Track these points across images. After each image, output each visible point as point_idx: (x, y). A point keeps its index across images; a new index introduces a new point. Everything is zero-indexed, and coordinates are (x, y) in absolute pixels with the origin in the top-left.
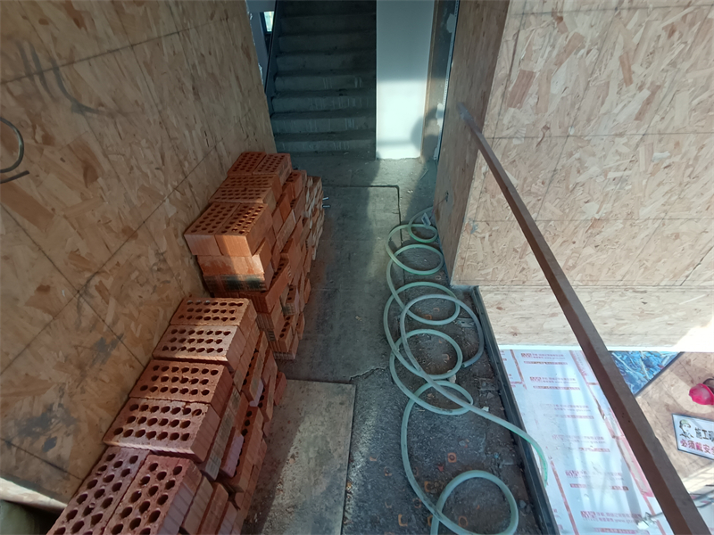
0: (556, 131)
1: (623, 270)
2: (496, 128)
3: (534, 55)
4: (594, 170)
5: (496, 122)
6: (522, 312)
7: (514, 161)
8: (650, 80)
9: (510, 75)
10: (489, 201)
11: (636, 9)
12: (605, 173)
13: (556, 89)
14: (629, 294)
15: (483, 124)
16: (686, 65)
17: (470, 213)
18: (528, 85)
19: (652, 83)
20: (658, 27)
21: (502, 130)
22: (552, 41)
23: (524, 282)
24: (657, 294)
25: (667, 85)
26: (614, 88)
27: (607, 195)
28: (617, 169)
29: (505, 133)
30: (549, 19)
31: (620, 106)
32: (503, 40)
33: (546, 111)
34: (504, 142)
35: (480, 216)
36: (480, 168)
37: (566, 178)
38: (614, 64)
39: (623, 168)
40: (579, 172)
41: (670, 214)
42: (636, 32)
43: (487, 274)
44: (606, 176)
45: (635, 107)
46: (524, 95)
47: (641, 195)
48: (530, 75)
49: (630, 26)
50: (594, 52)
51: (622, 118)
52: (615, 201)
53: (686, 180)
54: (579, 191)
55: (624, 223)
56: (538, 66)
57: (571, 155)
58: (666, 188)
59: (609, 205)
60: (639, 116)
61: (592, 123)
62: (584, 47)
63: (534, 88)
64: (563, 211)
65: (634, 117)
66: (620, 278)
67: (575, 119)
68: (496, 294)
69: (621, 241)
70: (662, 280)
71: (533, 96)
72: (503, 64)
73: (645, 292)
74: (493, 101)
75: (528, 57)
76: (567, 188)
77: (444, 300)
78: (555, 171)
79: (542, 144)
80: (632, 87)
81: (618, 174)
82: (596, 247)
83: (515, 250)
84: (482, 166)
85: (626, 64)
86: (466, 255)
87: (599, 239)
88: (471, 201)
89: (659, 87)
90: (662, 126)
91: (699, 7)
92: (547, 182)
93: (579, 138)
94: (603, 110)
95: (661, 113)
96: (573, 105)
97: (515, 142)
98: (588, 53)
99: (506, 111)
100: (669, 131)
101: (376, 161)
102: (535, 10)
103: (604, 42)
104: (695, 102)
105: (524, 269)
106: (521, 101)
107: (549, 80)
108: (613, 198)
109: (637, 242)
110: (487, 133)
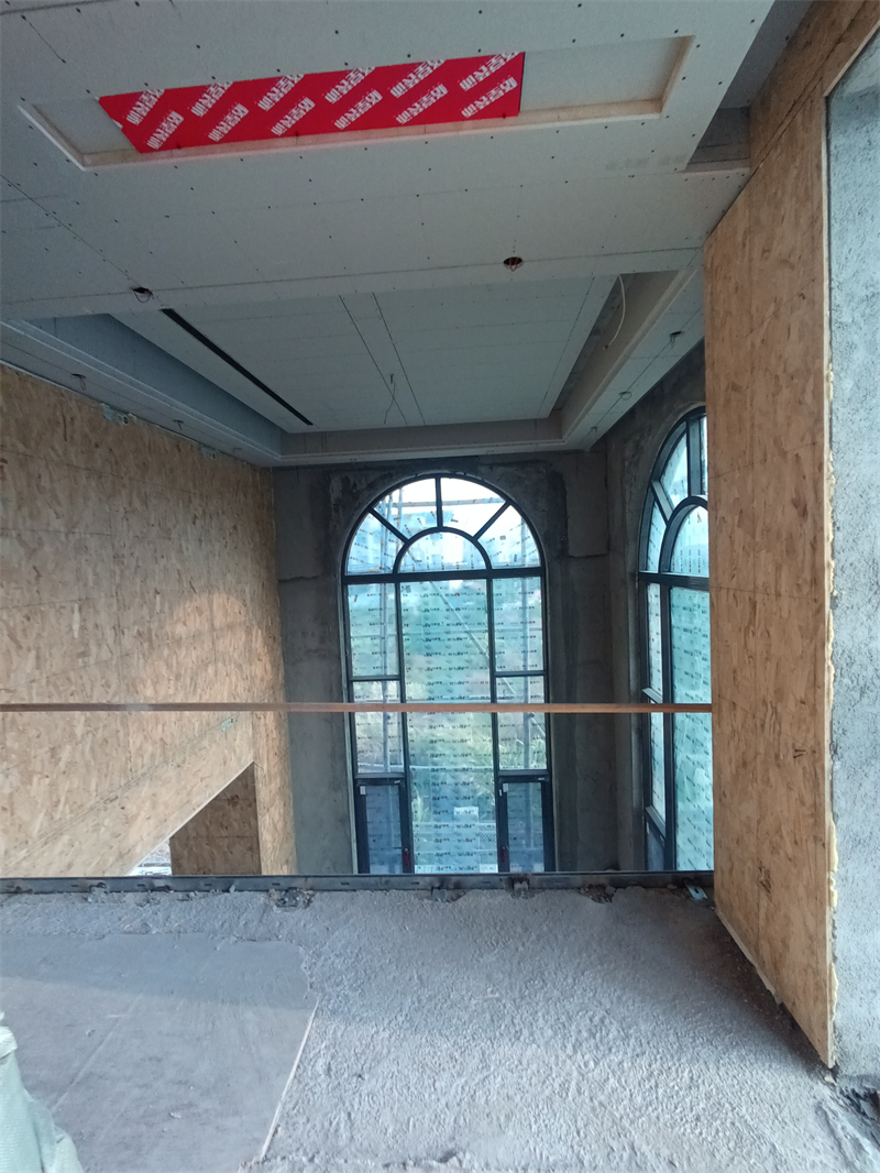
1: (93, 787)
8: (31, 645)
14: (110, 806)
19: (34, 646)
20: (20, 617)
23: (27, 842)
24: (125, 795)
25: (41, 645)
26: (14, 654)
27: (48, 726)
37: (14, 722)
45: (32, 661)
49: (5, 617)
51: (28, 670)
52: (56, 728)
54: (28, 731)
55: (71, 744)
59: (54, 733)
65: (35, 668)
66: (94, 794)
69: (78, 760)
70: (120, 781)
73: (117, 797)
80: (24, 650)
85: (13, 638)
87: (62, 765)
89: (39, 648)
90: (54, 670)
91: (35, 605)
93: (8, 690)
95: (48, 662)
100: (59, 672)
104: (62, 652)
105: (20, 826)
109: (87, 756)
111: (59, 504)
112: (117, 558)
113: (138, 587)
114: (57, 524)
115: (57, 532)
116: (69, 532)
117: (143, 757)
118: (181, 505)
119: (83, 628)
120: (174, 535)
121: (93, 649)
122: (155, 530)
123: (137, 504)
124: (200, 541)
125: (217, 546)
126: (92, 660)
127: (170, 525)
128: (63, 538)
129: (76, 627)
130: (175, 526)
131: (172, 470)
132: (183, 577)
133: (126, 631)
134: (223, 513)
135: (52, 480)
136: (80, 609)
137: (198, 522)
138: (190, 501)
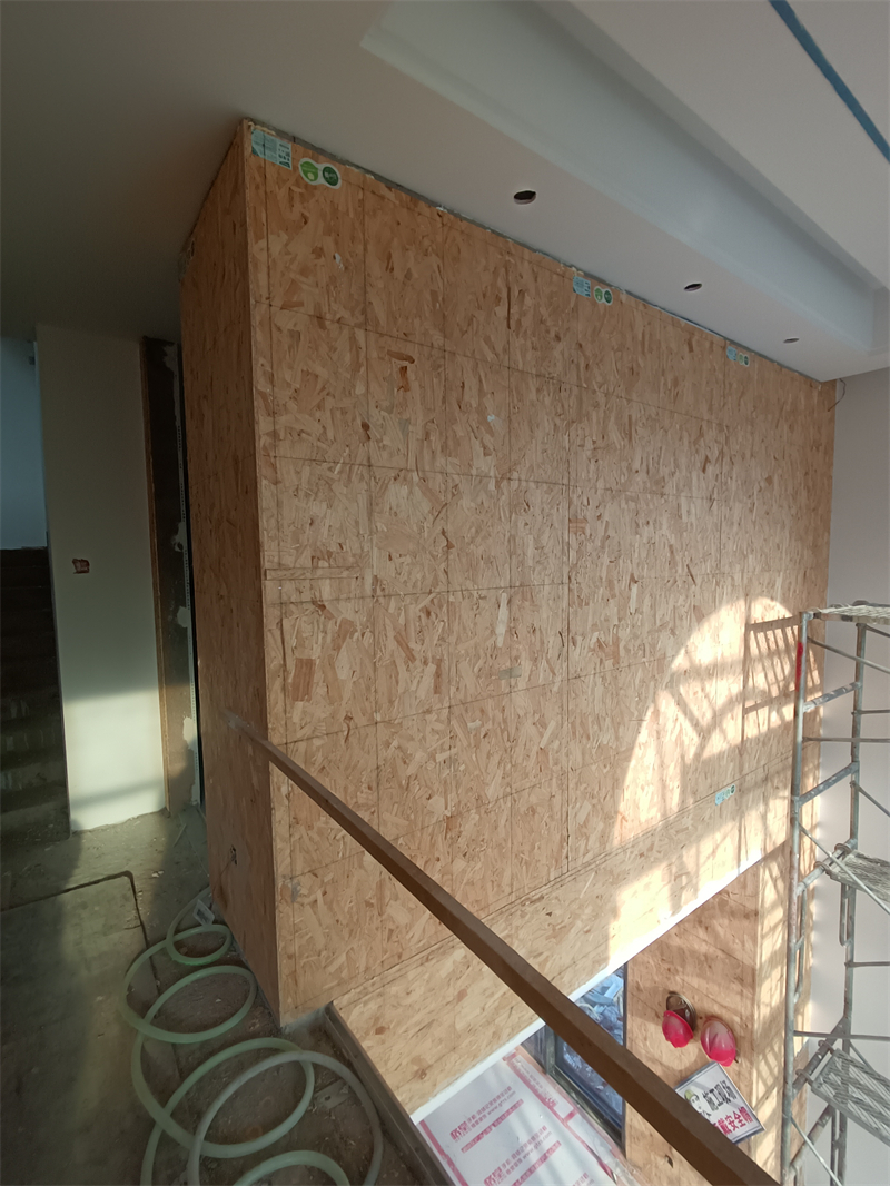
0: (360, 720)
1: (506, 877)
2: (286, 730)
3: (307, 642)
4: (419, 756)
5: (283, 722)
6: (417, 1018)
7: (324, 767)
8: (429, 655)
9: (285, 665)
10: (305, 836)
11: (390, 596)
12: (432, 757)
13: (343, 673)
14: (529, 908)
15: (266, 728)
16: (453, 639)
17: (282, 865)
18: (311, 673)
19: (433, 657)
20: (414, 610)
21: (295, 731)
22: (321, 627)
23: (400, 956)
24: (554, 894)
25: (445, 657)
26: (402, 668)
27: (445, 782)
28: (443, 750)
29: (299, 735)
30: (312, 607)
31: (415, 682)
32: (265, 630)
33: (341, 698)
34: (302, 746)
35: (300, 866)
36: (279, 789)
37: (394, 773)
38: (392, 644)
39: (447, 747)
40: (405, 763)
41: (514, 786)
42: (399, 615)
43: (340, 969)
44: (435, 760)
45: (428, 681)
46: (309, 685)
47: (477, 773)
48: (310, 663)
49: (391, 610)
50: (368, 634)
51: (422, 694)
52: (457, 788)
53: (508, 745)
54: (415, 788)
55: (478, 812)
56: (315, 653)
57: (388, 745)
58: (496, 759)
59: (454, 794)
60: (437, 690)
61: (396, 703)
62: (356, 631)
63: (318, 676)
64: (408, 819)
65: (432, 691)
66: (508, 890)
67: (376, 703)
68: (365, 1003)
69: (486, 837)
70: (548, 873)
71: (321, 684)
72: (273, 654)
73: (542, 897)
74: (273, 697)
75: (301, 644)
76: (400, 786)
77: (278, 1068)
78: (378, 768)
79: (350, 738)
80: (417, 662)
81: (446, 755)
82: (465, 855)
83: (369, 904)
84: (281, 784)
85: (401, 641)
86: (294, 948)
87: (462, 842)
88: (278, 844)
89: (440, 660)
90: (461, 696)
91: (439, 593)
92: (374, 785)
93: (389, 723)
94: (400, 690)
95: (454, 683)
96: (368, 688)
97: (317, 742)
98: (363, 636)
99: (292, 708)
100: (469, 700)
101: (71, 838)
102: (293, 600)
103: (373, 625)
104: (476, 669)
105: (391, 931)
106: (307, 692)
107: (332, 665)
108: (454, 784)
109: (502, 832)
110: (276, 738)
111: (490, 431)
112: (575, 522)
113: (604, 568)
114: (485, 465)
115: (482, 477)
116: (504, 477)
117: (587, 838)
118: (686, 441)
119: (512, 632)
120: (670, 489)
121: (526, 665)
122: (640, 478)
123: (615, 436)
124: (711, 499)
125: (738, 509)
126: (522, 684)
127: (664, 471)
128: (492, 486)
129: (501, 629)
130: (673, 474)
131: (676, 383)
132: (678, 558)
133: (579, 639)
134: (752, 455)
135: (481, 393)
136: (509, 602)
137: (710, 469)
138: (701, 435)
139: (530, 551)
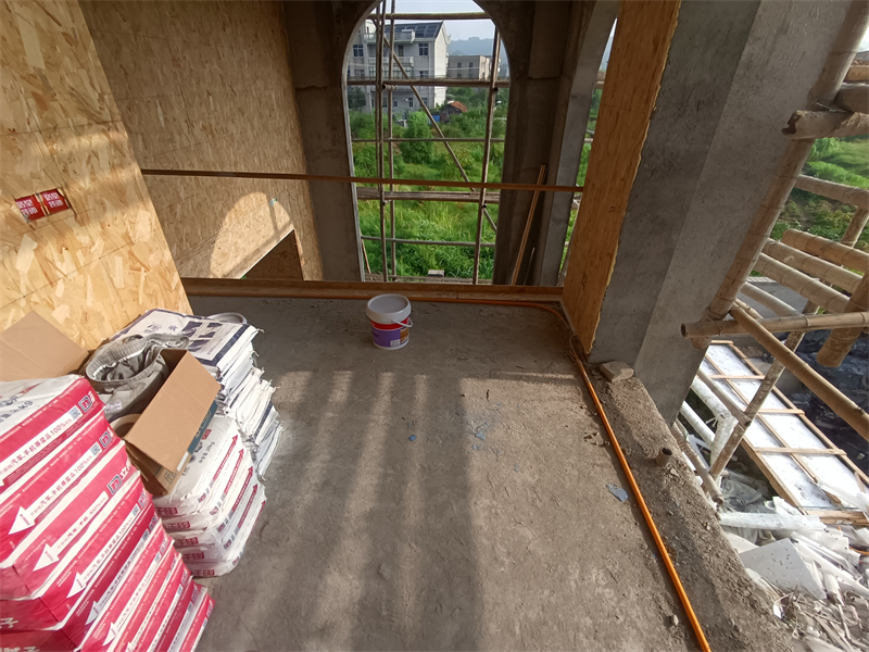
113: (195, 88)
115: (127, 34)
116: (136, 35)
119: (166, 120)
120: (211, 42)
121: (177, 137)
122: (197, 36)
126: (178, 146)
127: (206, 31)
129: (161, 119)
130: (211, 32)
132: (225, 82)
133: (195, 124)
134: (245, 20)
136: (161, 104)
139: (161, 77)
